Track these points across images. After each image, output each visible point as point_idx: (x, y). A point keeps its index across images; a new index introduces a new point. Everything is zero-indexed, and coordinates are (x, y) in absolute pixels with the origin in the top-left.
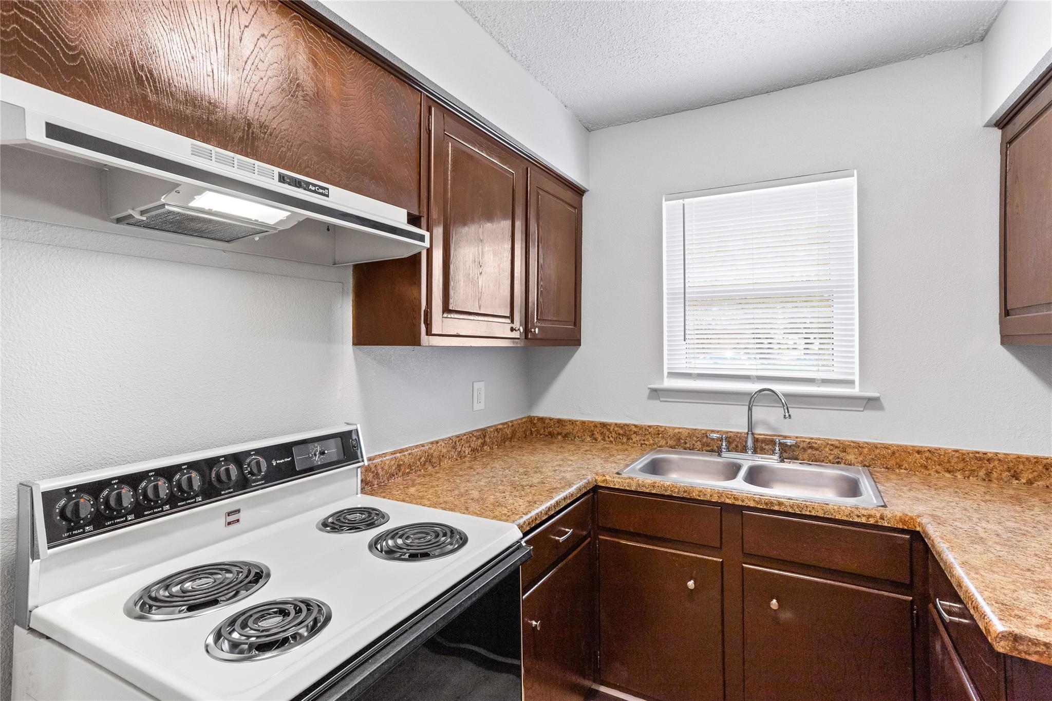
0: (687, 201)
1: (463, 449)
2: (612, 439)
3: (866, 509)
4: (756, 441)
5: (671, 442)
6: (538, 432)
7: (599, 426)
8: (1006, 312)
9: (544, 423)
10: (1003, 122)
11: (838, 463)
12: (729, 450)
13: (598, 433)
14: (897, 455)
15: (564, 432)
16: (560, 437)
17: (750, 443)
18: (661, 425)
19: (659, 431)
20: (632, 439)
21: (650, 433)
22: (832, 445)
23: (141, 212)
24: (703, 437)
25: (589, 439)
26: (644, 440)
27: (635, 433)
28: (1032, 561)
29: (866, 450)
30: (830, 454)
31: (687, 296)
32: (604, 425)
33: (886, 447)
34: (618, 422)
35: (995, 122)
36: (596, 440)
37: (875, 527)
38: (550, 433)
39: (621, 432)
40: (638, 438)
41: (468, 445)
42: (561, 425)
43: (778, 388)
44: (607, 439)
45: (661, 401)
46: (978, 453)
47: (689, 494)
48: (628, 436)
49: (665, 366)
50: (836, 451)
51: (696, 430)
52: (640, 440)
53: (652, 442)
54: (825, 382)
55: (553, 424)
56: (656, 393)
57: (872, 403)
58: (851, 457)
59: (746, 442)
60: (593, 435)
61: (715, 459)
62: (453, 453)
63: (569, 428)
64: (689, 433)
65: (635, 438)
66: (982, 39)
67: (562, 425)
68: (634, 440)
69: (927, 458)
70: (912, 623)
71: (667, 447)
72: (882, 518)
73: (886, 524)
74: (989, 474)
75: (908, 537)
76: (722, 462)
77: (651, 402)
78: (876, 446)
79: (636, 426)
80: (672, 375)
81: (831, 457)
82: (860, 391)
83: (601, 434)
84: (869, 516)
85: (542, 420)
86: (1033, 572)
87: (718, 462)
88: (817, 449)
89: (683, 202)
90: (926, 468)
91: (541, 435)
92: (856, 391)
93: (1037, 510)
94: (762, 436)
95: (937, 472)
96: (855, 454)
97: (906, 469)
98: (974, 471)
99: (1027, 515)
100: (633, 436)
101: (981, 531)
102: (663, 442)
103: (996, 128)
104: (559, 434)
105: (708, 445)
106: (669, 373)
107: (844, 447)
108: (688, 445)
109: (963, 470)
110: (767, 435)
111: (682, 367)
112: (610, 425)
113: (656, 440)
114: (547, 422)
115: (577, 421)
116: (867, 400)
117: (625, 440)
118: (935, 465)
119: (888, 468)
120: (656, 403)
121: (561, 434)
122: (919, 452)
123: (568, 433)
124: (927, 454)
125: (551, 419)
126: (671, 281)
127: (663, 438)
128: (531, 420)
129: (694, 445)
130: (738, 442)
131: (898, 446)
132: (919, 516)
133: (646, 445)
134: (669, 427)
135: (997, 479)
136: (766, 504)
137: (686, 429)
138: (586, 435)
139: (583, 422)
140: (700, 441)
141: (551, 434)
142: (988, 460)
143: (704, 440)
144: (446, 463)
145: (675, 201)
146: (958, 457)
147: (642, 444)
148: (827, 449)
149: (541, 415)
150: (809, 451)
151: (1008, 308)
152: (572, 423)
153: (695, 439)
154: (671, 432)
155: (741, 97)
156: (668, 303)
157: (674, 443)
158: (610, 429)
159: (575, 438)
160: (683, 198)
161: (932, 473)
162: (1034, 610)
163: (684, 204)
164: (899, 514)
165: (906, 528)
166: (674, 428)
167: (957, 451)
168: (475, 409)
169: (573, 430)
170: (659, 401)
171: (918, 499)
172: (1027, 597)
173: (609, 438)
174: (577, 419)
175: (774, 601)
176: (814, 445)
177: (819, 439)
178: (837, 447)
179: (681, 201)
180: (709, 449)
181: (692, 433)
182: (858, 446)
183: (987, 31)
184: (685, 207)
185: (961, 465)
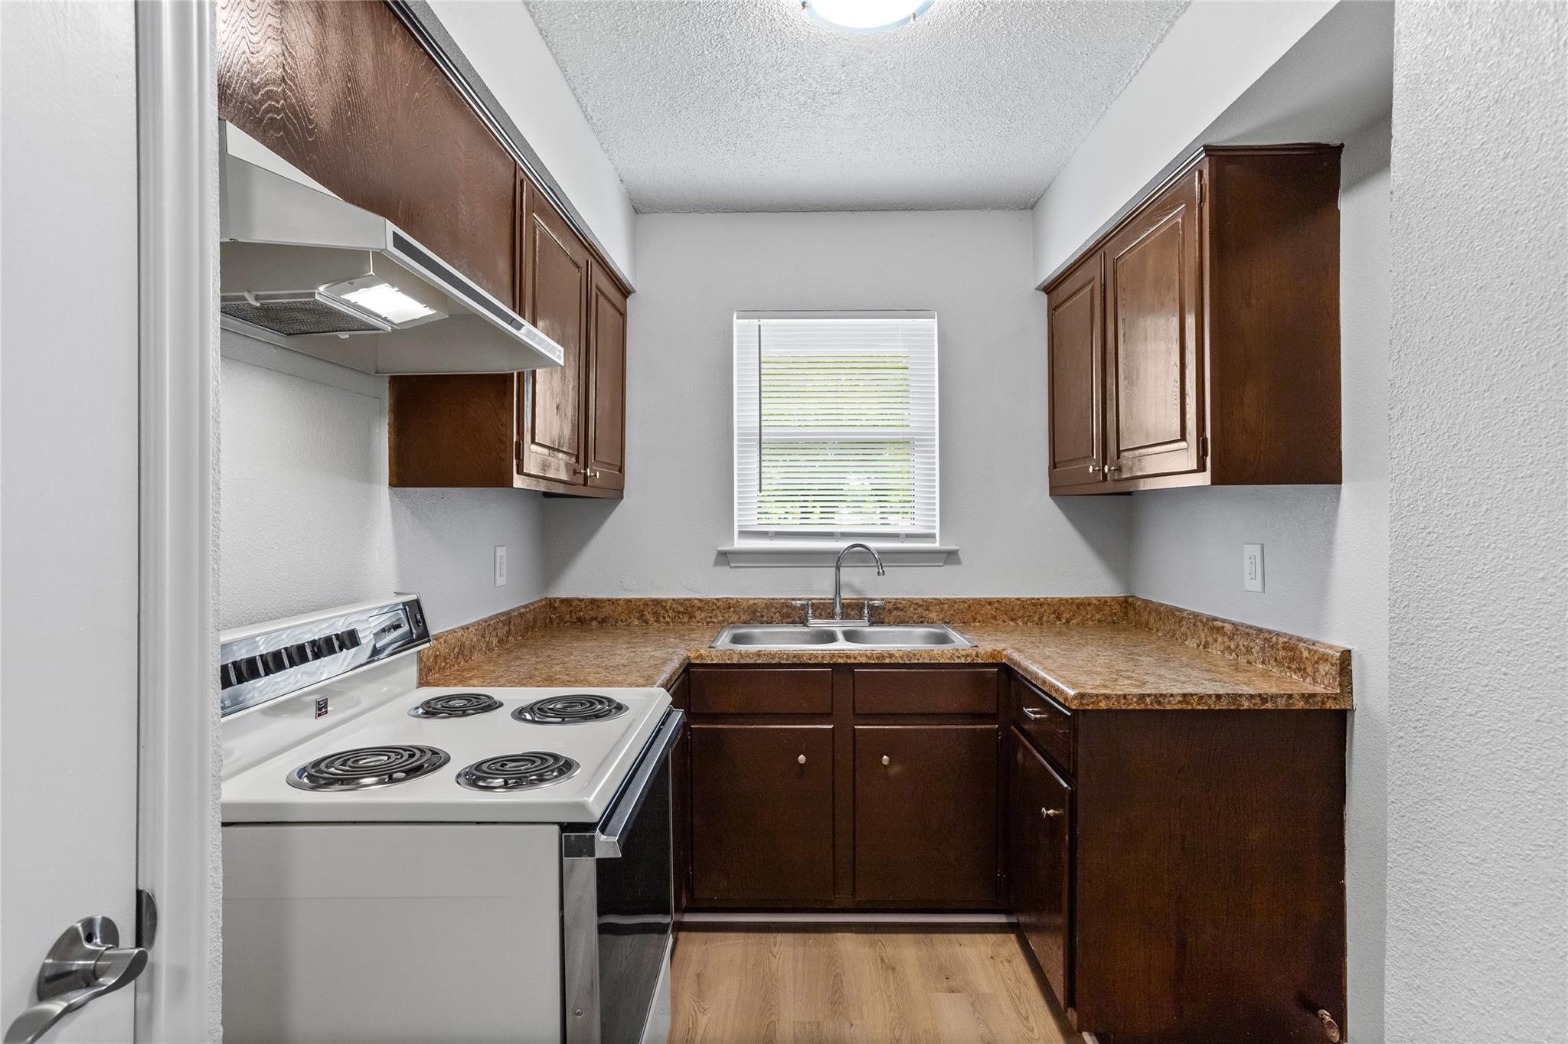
0: (763, 321)
1: (491, 638)
2: (668, 620)
3: (964, 650)
4: (843, 606)
5: (744, 617)
6: (561, 619)
7: (650, 603)
8: (1054, 464)
9: (571, 605)
10: (1050, 288)
11: (922, 622)
12: (814, 617)
13: (649, 613)
14: (973, 608)
15: (601, 616)
16: (594, 623)
17: (838, 609)
18: (731, 597)
19: (729, 604)
20: (695, 617)
21: (718, 608)
22: (916, 604)
23: (257, 295)
24: (782, 608)
25: (636, 622)
26: (711, 617)
27: (699, 608)
28: (1082, 663)
29: (946, 607)
30: (915, 614)
31: (763, 437)
32: (657, 602)
33: (964, 601)
34: (676, 596)
35: (1043, 287)
36: (647, 623)
37: (972, 665)
38: (579, 619)
39: (681, 609)
40: (703, 615)
41: (494, 633)
42: (596, 607)
43: (873, 545)
44: (661, 619)
45: (731, 567)
46: (1033, 599)
47: (799, 658)
48: (690, 614)
49: (736, 524)
50: (920, 610)
51: (774, 599)
52: (706, 618)
53: (720, 618)
54: (910, 536)
55: (584, 606)
56: (725, 558)
57: (950, 557)
58: (933, 615)
59: (834, 609)
60: (642, 616)
61: (800, 629)
62: (482, 643)
63: (607, 610)
64: (766, 603)
65: (699, 615)
66: (1032, 208)
67: (598, 606)
68: (698, 618)
69: (996, 609)
70: (997, 749)
71: (740, 622)
72: (977, 656)
73: (980, 661)
74: (1040, 619)
75: (996, 670)
76: (811, 632)
77: (718, 568)
78: (954, 601)
79: (700, 600)
80: (744, 534)
81: (915, 617)
82: (941, 545)
83: (654, 614)
84: (967, 656)
85: (567, 602)
86: (1083, 668)
87: (806, 632)
88: (902, 610)
89: (759, 323)
90: (995, 618)
91: (566, 622)
92: (936, 545)
93: (1076, 638)
94: (848, 601)
95: (1004, 621)
96: (937, 612)
97: (979, 622)
98: (1030, 616)
99: (1071, 641)
100: (697, 613)
101: (1047, 653)
102: (735, 618)
103: (1043, 293)
104: (593, 619)
105: (788, 617)
106: (740, 532)
107: (926, 605)
108: (765, 619)
109: (1022, 617)
110: (852, 599)
111: (753, 523)
112: (666, 601)
113: (726, 615)
114: (574, 604)
115: (620, 600)
116: (946, 555)
117: (686, 619)
118: (1002, 615)
119: (965, 623)
120: (725, 570)
121: (596, 619)
122: (990, 603)
123: (606, 617)
124: (997, 605)
125: (580, 600)
126: (744, 417)
127: (735, 612)
128: (551, 604)
129: (772, 617)
130: (822, 609)
131: (973, 599)
132: (1004, 650)
133: (714, 622)
134: (741, 599)
135: (1046, 622)
136: (878, 658)
137: (763, 599)
138: (632, 617)
139: (628, 601)
140: (780, 613)
141: (581, 621)
142: (1041, 605)
143: (784, 611)
144: (477, 657)
145: (747, 321)
146: (1019, 605)
147: (708, 623)
148: (912, 609)
149: (564, 595)
150: (895, 612)
151: (1056, 461)
152: (613, 603)
153: (773, 610)
154: (745, 604)
155: (825, 209)
156: (739, 446)
157: (749, 618)
158: (665, 607)
159: (617, 622)
160: (759, 318)
161: (1000, 622)
162: (1088, 683)
163: (759, 326)
164: (990, 650)
165: (995, 661)
166: (748, 600)
167: (1018, 599)
168: (498, 585)
169: (613, 611)
170: (728, 567)
171: (998, 640)
172: (1082, 678)
173: (664, 618)
174: (619, 597)
175: (885, 757)
176: (899, 605)
177: (904, 599)
178: (920, 606)
179: (756, 321)
180: (790, 620)
181: (770, 604)
182: (940, 602)
183: (1036, 203)
184: (762, 328)
185: (1021, 613)
